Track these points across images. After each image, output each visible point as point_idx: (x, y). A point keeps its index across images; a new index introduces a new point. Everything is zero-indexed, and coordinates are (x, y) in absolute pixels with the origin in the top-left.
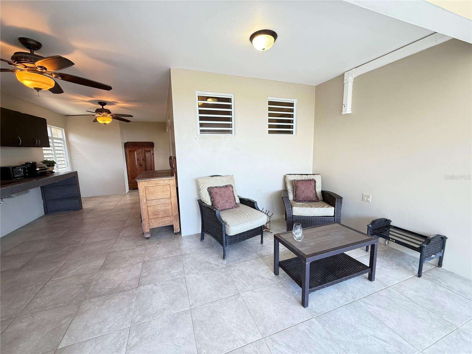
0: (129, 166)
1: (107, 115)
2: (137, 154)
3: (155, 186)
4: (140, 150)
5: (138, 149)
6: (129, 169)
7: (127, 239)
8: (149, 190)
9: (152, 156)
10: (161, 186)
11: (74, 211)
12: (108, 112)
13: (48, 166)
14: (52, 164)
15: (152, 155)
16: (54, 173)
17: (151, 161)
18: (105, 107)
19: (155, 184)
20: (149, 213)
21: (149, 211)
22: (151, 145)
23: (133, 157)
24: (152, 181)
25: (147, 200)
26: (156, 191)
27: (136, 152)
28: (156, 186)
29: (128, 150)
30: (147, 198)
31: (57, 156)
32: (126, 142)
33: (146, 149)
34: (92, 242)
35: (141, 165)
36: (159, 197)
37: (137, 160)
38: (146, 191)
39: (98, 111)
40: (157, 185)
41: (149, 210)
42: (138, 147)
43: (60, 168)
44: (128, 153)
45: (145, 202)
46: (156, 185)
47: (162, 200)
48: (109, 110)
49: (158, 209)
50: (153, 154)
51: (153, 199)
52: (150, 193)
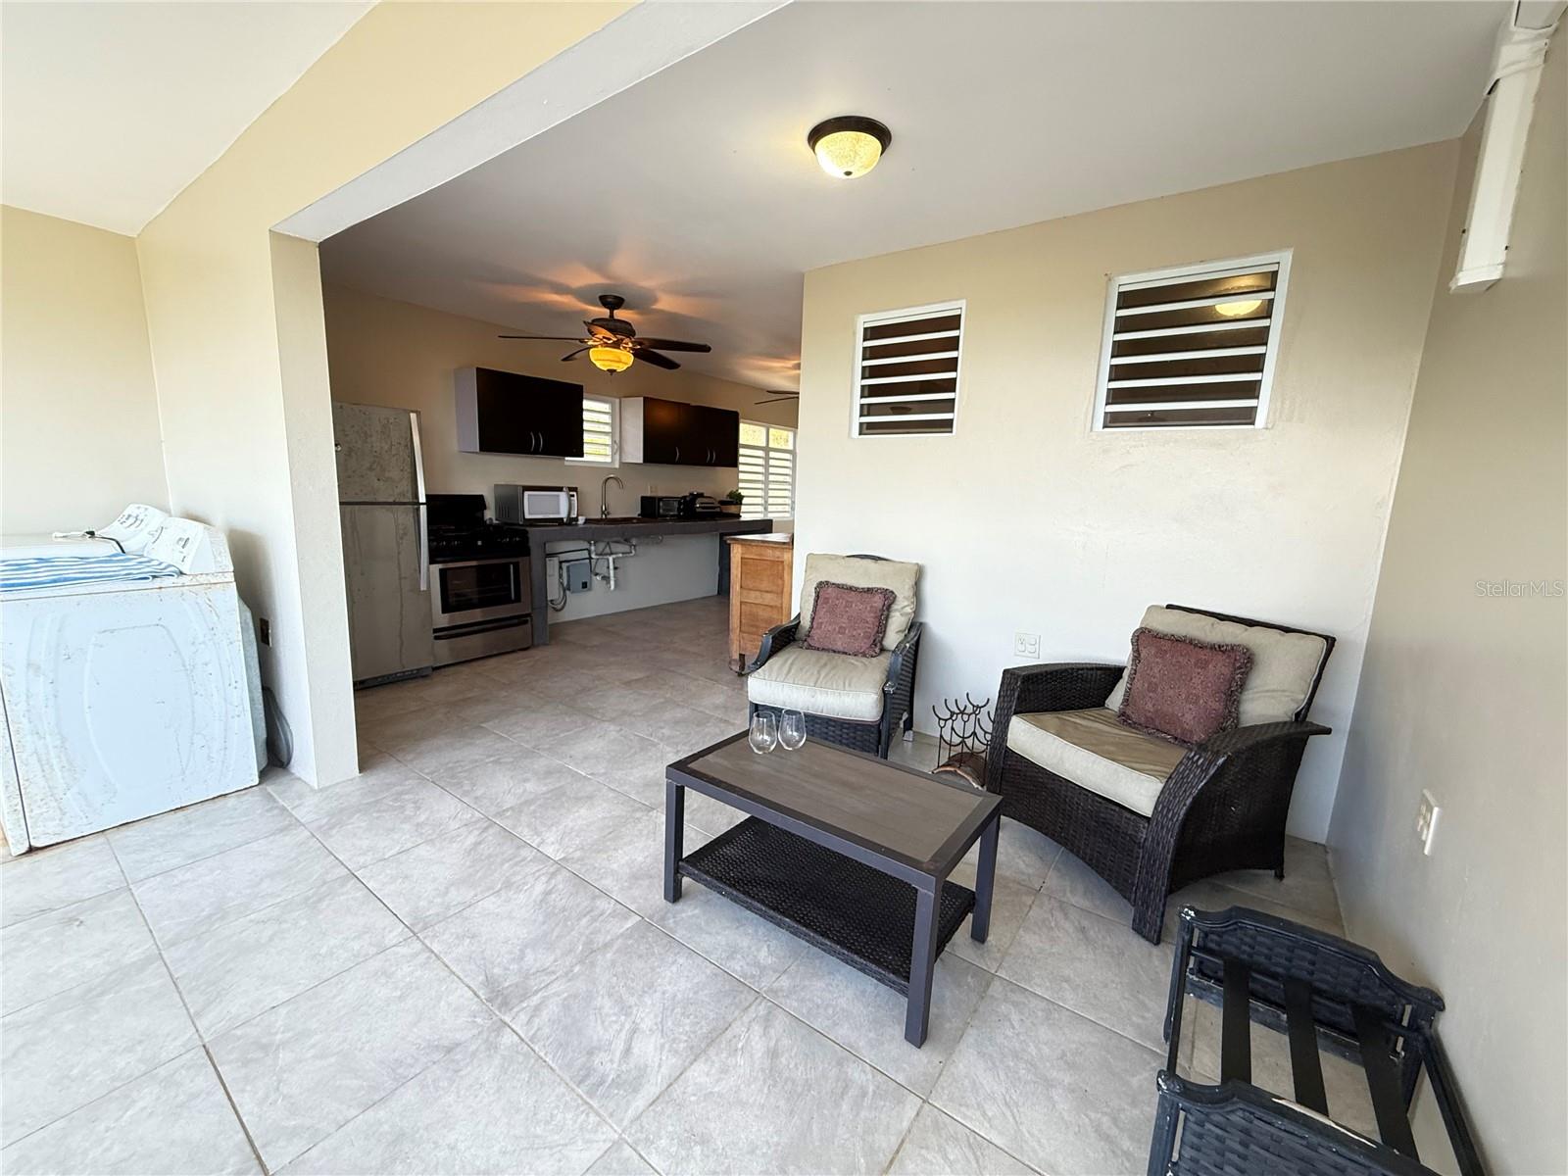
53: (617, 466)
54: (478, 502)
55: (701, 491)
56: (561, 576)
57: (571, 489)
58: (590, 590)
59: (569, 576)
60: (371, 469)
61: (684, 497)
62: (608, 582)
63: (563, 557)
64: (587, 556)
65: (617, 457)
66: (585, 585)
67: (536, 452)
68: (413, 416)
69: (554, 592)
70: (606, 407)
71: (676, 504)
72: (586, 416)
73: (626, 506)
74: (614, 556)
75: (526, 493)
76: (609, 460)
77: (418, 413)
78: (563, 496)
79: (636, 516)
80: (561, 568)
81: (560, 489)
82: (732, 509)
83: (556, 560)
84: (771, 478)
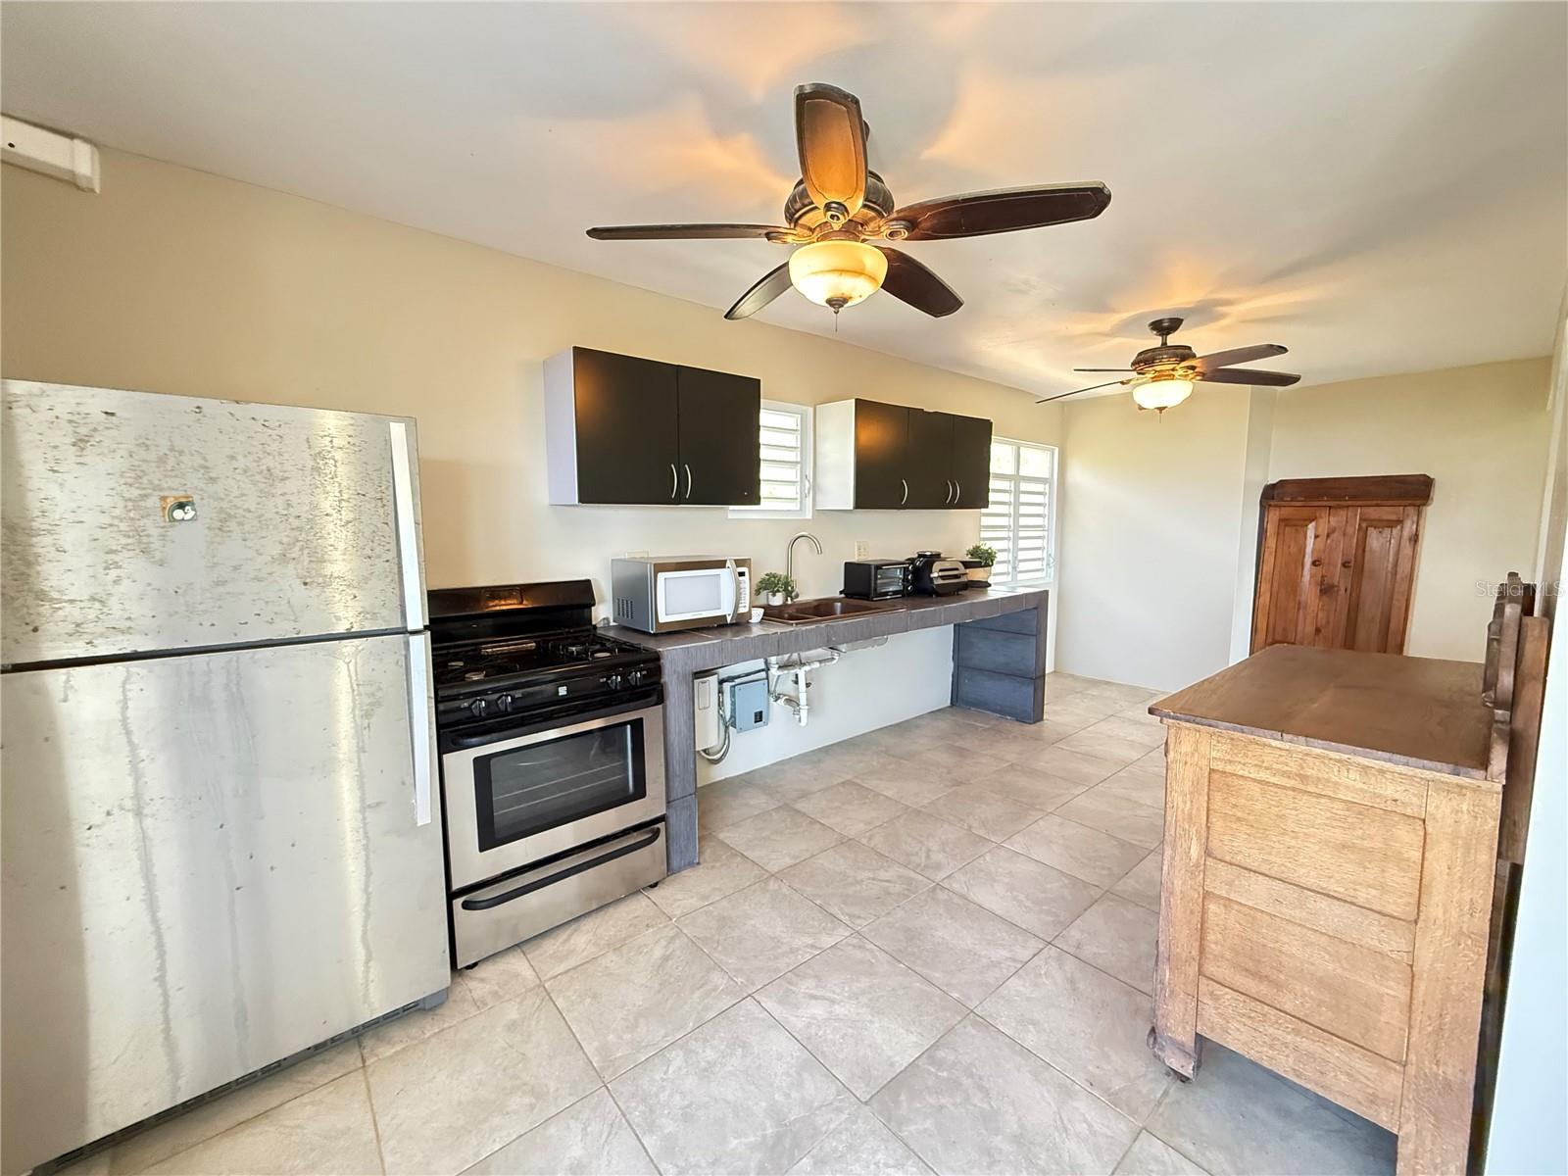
0: (1265, 587)
1: (1173, 370)
2: (1316, 537)
3: (1285, 788)
4: (1336, 520)
5: (1325, 513)
6: (1265, 599)
7: (1081, 986)
8: (1233, 800)
9: (1407, 550)
10: (1337, 805)
11: (1017, 720)
12: (1184, 354)
13: (966, 568)
14: (982, 559)
15: (1405, 542)
16: (989, 588)
17: (1395, 573)
18: (1173, 339)
19: (1288, 775)
20: (1211, 937)
21: (1209, 924)
22: (1415, 491)
23: (1293, 549)
24: (1268, 750)
25: (1208, 853)
26: (1291, 826)
27: (1316, 529)
28: (1294, 789)
29: (1273, 516)
30: (1214, 844)
31: (1021, 534)
32: (1274, 482)
33: (1374, 513)
34: (964, 897)
35: (1326, 590)
36: (1302, 871)
37: (1314, 563)
38: (1217, 797)
39: (1145, 361)
40: (1303, 785)
41: (1211, 918)
42: (1331, 503)
43: (1021, 572)
44: (1271, 528)
45: (1197, 865)
46: (1291, 783)
47: (1323, 903)
48: (1190, 348)
49: (1285, 948)
50: (1415, 539)
51: (1254, 865)
52: (1239, 819)
53: (809, 516)
54: (580, 593)
55: (935, 550)
56: (720, 705)
57: (739, 563)
58: (766, 724)
59: (733, 704)
60: (283, 558)
61: (912, 561)
62: (797, 712)
63: (724, 673)
64: (763, 667)
65: (809, 501)
66: (759, 717)
67: (679, 500)
68: (398, 431)
69: (709, 736)
70: (791, 422)
71: (899, 574)
72: (765, 437)
73: (821, 582)
74: (807, 668)
75: (661, 576)
76: (794, 506)
77: (412, 425)
78: (726, 575)
79: (837, 595)
80: (720, 691)
81: (721, 564)
82: (977, 574)
83: (713, 680)
84: (1023, 521)
